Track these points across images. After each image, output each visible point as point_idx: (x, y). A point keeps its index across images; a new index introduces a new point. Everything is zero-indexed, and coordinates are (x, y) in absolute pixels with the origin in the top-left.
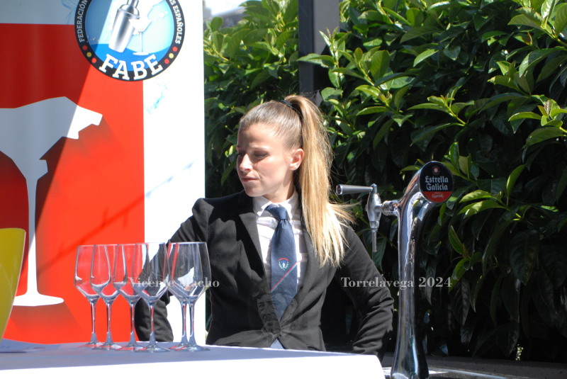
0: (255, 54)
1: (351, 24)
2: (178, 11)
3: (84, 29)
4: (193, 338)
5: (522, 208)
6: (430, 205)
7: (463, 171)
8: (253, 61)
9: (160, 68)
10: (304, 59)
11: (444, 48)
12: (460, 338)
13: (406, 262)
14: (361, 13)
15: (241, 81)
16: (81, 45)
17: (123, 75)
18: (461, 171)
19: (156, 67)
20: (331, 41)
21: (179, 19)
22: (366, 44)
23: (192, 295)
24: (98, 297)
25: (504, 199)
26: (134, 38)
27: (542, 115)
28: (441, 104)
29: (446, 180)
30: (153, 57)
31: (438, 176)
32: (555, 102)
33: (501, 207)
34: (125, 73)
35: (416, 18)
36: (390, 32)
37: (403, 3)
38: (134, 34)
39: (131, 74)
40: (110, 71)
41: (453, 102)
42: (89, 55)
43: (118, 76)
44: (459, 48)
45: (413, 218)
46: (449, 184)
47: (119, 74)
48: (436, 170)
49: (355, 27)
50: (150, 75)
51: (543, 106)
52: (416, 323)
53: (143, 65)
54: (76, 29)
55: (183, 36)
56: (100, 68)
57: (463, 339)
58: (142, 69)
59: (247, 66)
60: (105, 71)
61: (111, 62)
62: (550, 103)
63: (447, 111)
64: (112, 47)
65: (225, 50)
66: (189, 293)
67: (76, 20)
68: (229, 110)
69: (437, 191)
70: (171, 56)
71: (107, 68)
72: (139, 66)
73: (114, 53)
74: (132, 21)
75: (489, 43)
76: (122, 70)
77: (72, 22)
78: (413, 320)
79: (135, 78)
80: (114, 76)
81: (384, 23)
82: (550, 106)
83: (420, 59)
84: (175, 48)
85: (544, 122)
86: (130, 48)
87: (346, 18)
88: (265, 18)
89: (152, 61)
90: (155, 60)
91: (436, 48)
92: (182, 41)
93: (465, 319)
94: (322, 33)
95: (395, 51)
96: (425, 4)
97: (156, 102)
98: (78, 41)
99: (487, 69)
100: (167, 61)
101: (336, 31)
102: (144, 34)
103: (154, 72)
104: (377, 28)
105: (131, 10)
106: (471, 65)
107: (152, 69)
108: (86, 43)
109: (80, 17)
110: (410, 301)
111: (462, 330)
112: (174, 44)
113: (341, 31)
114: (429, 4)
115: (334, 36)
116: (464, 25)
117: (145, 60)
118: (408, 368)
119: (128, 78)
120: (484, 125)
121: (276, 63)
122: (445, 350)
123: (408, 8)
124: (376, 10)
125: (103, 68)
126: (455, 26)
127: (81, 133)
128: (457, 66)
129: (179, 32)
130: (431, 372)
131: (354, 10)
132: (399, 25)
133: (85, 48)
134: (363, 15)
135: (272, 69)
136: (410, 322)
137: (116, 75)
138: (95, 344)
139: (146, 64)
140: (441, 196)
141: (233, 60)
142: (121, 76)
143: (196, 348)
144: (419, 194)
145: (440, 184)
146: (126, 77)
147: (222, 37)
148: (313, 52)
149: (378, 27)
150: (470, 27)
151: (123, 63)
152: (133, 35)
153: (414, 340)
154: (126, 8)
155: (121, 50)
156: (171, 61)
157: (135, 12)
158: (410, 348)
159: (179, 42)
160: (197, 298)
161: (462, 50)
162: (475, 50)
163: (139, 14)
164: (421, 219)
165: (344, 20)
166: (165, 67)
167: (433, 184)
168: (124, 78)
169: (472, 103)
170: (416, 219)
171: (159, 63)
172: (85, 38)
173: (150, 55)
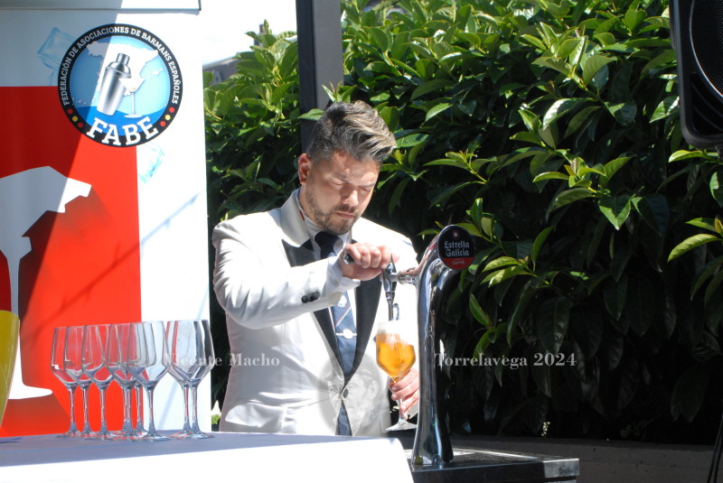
0: (251, 111)
1: (355, 77)
2: (174, 67)
3: (68, 90)
4: (196, 424)
5: (551, 273)
6: (450, 272)
7: (485, 231)
8: (249, 119)
9: (156, 131)
10: (305, 116)
11: (458, 102)
12: (483, 414)
13: (426, 336)
14: (366, 64)
15: (236, 142)
16: (66, 108)
17: (114, 141)
18: (483, 233)
19: (151, 131)
20: (335, 96)
21: (175, 77)
22: (373, 99)
23: (193, 377)
24: (90, 382)
25: (530, 264)
26: (125, 99)
27: (569, 175)
28: (459, 160)
29: (467, 245)
30: (147, 119)
31: (459, 241)
32: (582, 160)
33: (526, 273)
34: (116, 138)
35: (427, 69)
36: (399, 85)
37: (412, 53)
38: (125, 94)
39: (123, 139)
40: (99, 136)
41: (474, 158)
42: (75, 119)
43: (108, 142)
44: (475, 103)
45: (433, 287)
46: (470, 250)
47: (109, 140)
48: (456, 235)
49: (360, 80)
50: (144, 140)
51: (569, 164)
52: (438, 401)
53: (136, 128)
54: (60, 92)
55: (180, 95)
56: (88, 134)
57: (487, 417)
58: (135, 133)
59: (242, 124)
60: (93, 136)
61: (100, 126)
62: (577, 161)
63: (466, 168)
64: (100, 109)
65: (218, 108)
66: (191, 375)
67: (59, 80)
68: (225, 173)
69: (458, 257)
70: (168, 117)
71: (96, 133)
72: (131, 130)
73: (104, 117)
74: (123, 81)
75: (507, 96)
76: (112, 135)
77: (56, 84)
78: (434, 398)
79: (127, 144)
80: (103, 141)
81: (393, 75)
82: (577, 165)
83: (432, 114)
84: (172, 109)
85: (572, 183)
86: (121, 110)
87: (350, 70)
88: (260, 73)
89: (146, 124)
90: (150, 122)
91: (449, 102)
92: (179, 101)
93: (488, 393)
94: (325, 88)
95: (405, 105)
96: (435, 55)
97: (151, 169)
98: (62, 104)
99: (507, 125)
100: (163, 124)
101: (340, 85)
102: (138, 94)
103: (149, 136)
104: (385, 81)
105: (121, 67)
106: (488, 121)
107: (147, 133)
108: (71, 106)
109: (64, 78)
110: (431, 377)
111: (486, 406)
112: (170, 104)
113: (346, 84)
114: (440, 56)
115: (338, 90)
116: (480, 77)
117: (138, 124)
118: (430, 448)
119: (119, 144)
120: (505, 183)
121: (272, 120)
122: (468, 428)
123: (418, 59)
124: (383, 60)
125: (91, 134)
126: (468, 78)
127: (67, 206)
128: (474, 121)
129: (176, 91)
130: (456, 453)
131: (358, 61)
132: (409, 77)
133: (70, 111)
134: (369, 67)
135: (268, 126)
136: (432, 400)
137: (105, 141)
138: (88, 433)
139: (139, 127)
140: (463, 262)
141: (227, 118)
142: (111, 141)
143: (200, 436)
144: (438, 261)
145: (461, 249)
146: (117, 143)
147: (214, 94)
148: (316, 107)
149: (386, 79)
150: (486, 79)
151: (113, 127)
152: (124, 96)
153: (436, 420)
154: (115, 65)
155: (111, 112)
156: (168, 123)
157: (126, 70)
158: (432, 429)
159: (176, 102)
160: (199, 380)
161: (478, 103)
162: (491, 104)
163: (130, 73)
164: (441, 288)
165: (347, 72)
166: (161, 130)
167: (452, 249)
168: (114, 143)
169: (495, 159)
170: (435, 288)
171: (154, 126)
172: (70, 100)
173: (143, 117)
